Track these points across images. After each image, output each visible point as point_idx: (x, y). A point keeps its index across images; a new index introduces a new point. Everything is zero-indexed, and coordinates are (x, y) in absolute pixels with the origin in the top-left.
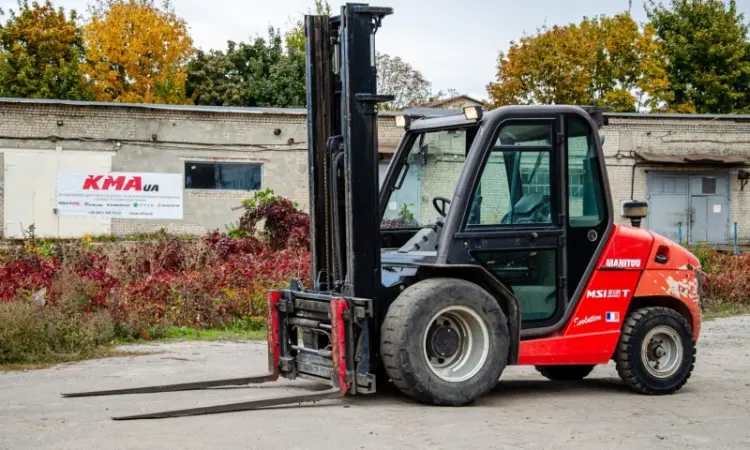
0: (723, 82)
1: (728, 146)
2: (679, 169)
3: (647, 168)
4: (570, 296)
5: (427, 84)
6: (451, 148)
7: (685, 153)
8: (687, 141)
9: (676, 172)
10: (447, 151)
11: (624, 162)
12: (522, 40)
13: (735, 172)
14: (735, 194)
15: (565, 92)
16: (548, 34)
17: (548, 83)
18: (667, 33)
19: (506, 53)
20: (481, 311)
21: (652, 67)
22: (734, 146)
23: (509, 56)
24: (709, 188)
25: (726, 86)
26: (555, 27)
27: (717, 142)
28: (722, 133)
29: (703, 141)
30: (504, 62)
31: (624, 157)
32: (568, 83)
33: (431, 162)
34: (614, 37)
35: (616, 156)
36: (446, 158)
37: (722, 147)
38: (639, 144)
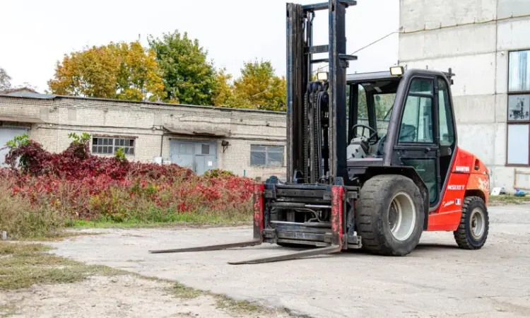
0: (196, 87)
1: (216, 125)
2: (189, 138)
3: (170, 137)
4: (441, 189)
5: (9, 78)
6: (48, 119)
7: (192, 129)
8: (194, 121)
9: (186, 140)
10: (46, 121)
11: (156, 132)
12: (72, 54)
13: (220, 141)
14: (220, 155)
15: (101, 88)
16: (91, 50)
17: (90, 82)
18: (162, 56)
19: (62, 60)
20: (413, 195)
21: (153, 76)
22: (220, 126)
23: (63, 63)
24: (206, 151)
25: (197, 90)
26: (94, 47)
27: (210, 122)
28: (213, 117)
29: (202, 121)
30: (60, 67)
31: (157, 129)
32: (103, 82)
33: (34, 128)
34: (131, 55)
35: (152, 129)
36: (44, 126)
37: (213, 126)
38: (166, 121)
